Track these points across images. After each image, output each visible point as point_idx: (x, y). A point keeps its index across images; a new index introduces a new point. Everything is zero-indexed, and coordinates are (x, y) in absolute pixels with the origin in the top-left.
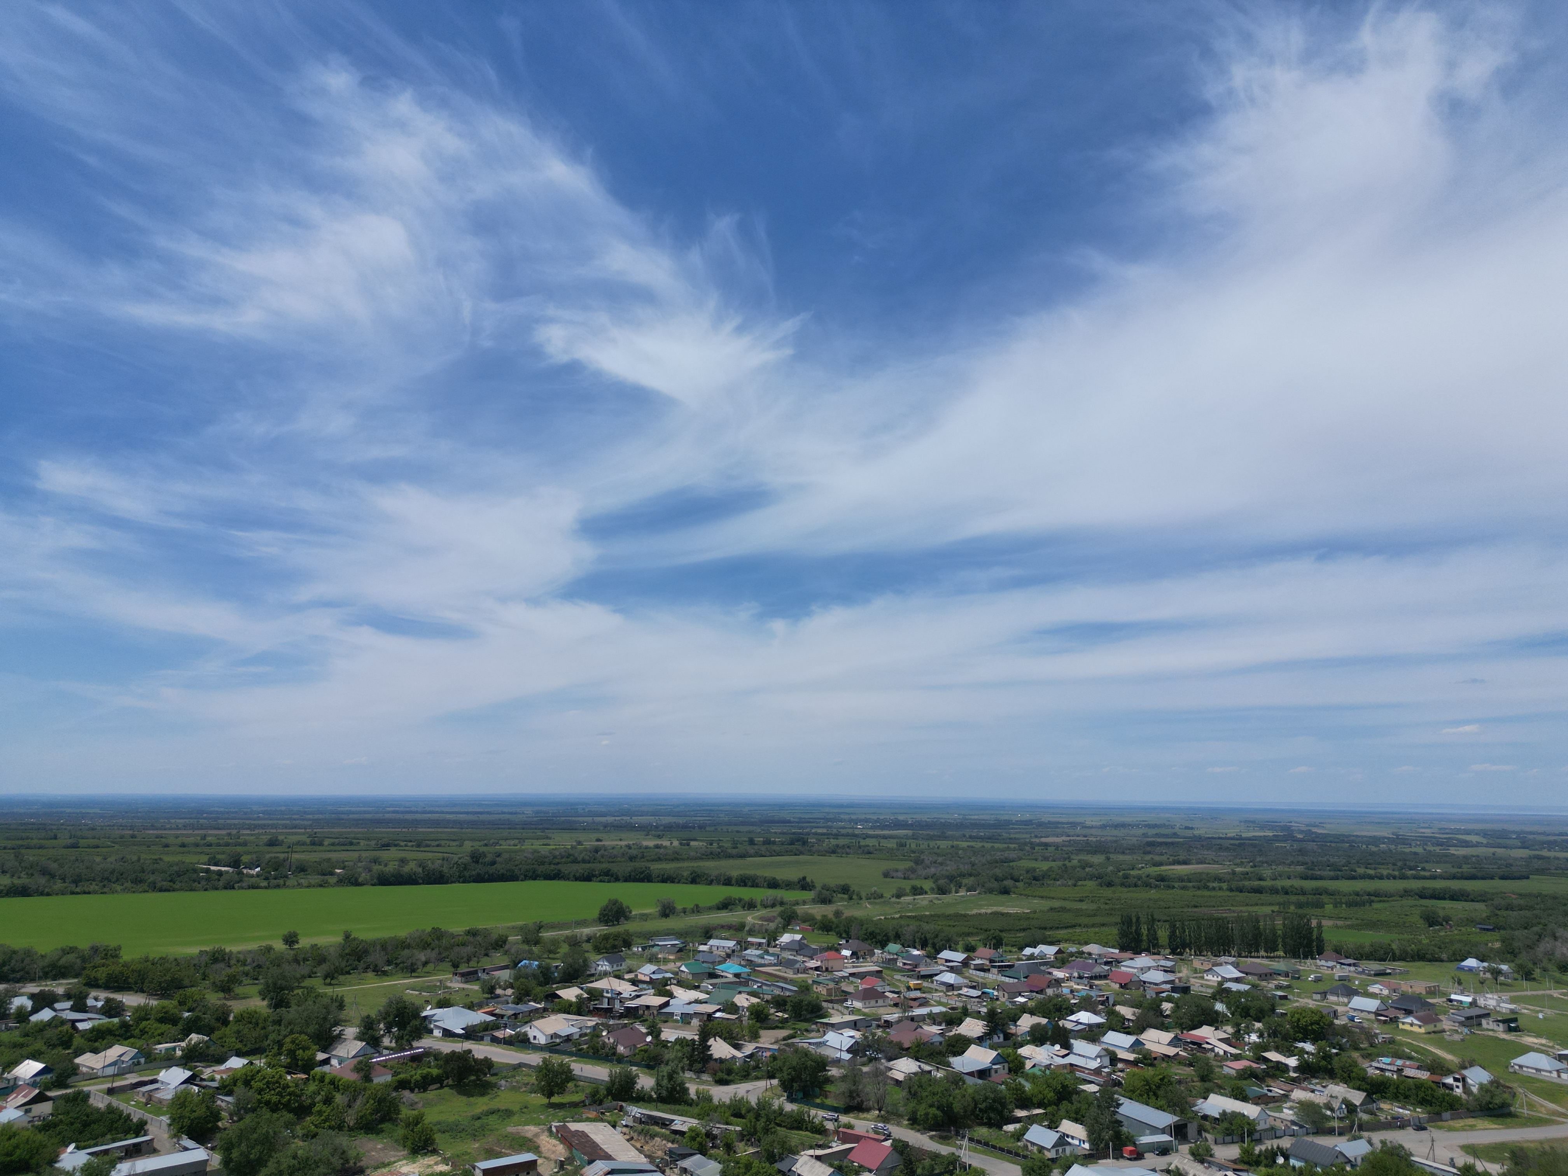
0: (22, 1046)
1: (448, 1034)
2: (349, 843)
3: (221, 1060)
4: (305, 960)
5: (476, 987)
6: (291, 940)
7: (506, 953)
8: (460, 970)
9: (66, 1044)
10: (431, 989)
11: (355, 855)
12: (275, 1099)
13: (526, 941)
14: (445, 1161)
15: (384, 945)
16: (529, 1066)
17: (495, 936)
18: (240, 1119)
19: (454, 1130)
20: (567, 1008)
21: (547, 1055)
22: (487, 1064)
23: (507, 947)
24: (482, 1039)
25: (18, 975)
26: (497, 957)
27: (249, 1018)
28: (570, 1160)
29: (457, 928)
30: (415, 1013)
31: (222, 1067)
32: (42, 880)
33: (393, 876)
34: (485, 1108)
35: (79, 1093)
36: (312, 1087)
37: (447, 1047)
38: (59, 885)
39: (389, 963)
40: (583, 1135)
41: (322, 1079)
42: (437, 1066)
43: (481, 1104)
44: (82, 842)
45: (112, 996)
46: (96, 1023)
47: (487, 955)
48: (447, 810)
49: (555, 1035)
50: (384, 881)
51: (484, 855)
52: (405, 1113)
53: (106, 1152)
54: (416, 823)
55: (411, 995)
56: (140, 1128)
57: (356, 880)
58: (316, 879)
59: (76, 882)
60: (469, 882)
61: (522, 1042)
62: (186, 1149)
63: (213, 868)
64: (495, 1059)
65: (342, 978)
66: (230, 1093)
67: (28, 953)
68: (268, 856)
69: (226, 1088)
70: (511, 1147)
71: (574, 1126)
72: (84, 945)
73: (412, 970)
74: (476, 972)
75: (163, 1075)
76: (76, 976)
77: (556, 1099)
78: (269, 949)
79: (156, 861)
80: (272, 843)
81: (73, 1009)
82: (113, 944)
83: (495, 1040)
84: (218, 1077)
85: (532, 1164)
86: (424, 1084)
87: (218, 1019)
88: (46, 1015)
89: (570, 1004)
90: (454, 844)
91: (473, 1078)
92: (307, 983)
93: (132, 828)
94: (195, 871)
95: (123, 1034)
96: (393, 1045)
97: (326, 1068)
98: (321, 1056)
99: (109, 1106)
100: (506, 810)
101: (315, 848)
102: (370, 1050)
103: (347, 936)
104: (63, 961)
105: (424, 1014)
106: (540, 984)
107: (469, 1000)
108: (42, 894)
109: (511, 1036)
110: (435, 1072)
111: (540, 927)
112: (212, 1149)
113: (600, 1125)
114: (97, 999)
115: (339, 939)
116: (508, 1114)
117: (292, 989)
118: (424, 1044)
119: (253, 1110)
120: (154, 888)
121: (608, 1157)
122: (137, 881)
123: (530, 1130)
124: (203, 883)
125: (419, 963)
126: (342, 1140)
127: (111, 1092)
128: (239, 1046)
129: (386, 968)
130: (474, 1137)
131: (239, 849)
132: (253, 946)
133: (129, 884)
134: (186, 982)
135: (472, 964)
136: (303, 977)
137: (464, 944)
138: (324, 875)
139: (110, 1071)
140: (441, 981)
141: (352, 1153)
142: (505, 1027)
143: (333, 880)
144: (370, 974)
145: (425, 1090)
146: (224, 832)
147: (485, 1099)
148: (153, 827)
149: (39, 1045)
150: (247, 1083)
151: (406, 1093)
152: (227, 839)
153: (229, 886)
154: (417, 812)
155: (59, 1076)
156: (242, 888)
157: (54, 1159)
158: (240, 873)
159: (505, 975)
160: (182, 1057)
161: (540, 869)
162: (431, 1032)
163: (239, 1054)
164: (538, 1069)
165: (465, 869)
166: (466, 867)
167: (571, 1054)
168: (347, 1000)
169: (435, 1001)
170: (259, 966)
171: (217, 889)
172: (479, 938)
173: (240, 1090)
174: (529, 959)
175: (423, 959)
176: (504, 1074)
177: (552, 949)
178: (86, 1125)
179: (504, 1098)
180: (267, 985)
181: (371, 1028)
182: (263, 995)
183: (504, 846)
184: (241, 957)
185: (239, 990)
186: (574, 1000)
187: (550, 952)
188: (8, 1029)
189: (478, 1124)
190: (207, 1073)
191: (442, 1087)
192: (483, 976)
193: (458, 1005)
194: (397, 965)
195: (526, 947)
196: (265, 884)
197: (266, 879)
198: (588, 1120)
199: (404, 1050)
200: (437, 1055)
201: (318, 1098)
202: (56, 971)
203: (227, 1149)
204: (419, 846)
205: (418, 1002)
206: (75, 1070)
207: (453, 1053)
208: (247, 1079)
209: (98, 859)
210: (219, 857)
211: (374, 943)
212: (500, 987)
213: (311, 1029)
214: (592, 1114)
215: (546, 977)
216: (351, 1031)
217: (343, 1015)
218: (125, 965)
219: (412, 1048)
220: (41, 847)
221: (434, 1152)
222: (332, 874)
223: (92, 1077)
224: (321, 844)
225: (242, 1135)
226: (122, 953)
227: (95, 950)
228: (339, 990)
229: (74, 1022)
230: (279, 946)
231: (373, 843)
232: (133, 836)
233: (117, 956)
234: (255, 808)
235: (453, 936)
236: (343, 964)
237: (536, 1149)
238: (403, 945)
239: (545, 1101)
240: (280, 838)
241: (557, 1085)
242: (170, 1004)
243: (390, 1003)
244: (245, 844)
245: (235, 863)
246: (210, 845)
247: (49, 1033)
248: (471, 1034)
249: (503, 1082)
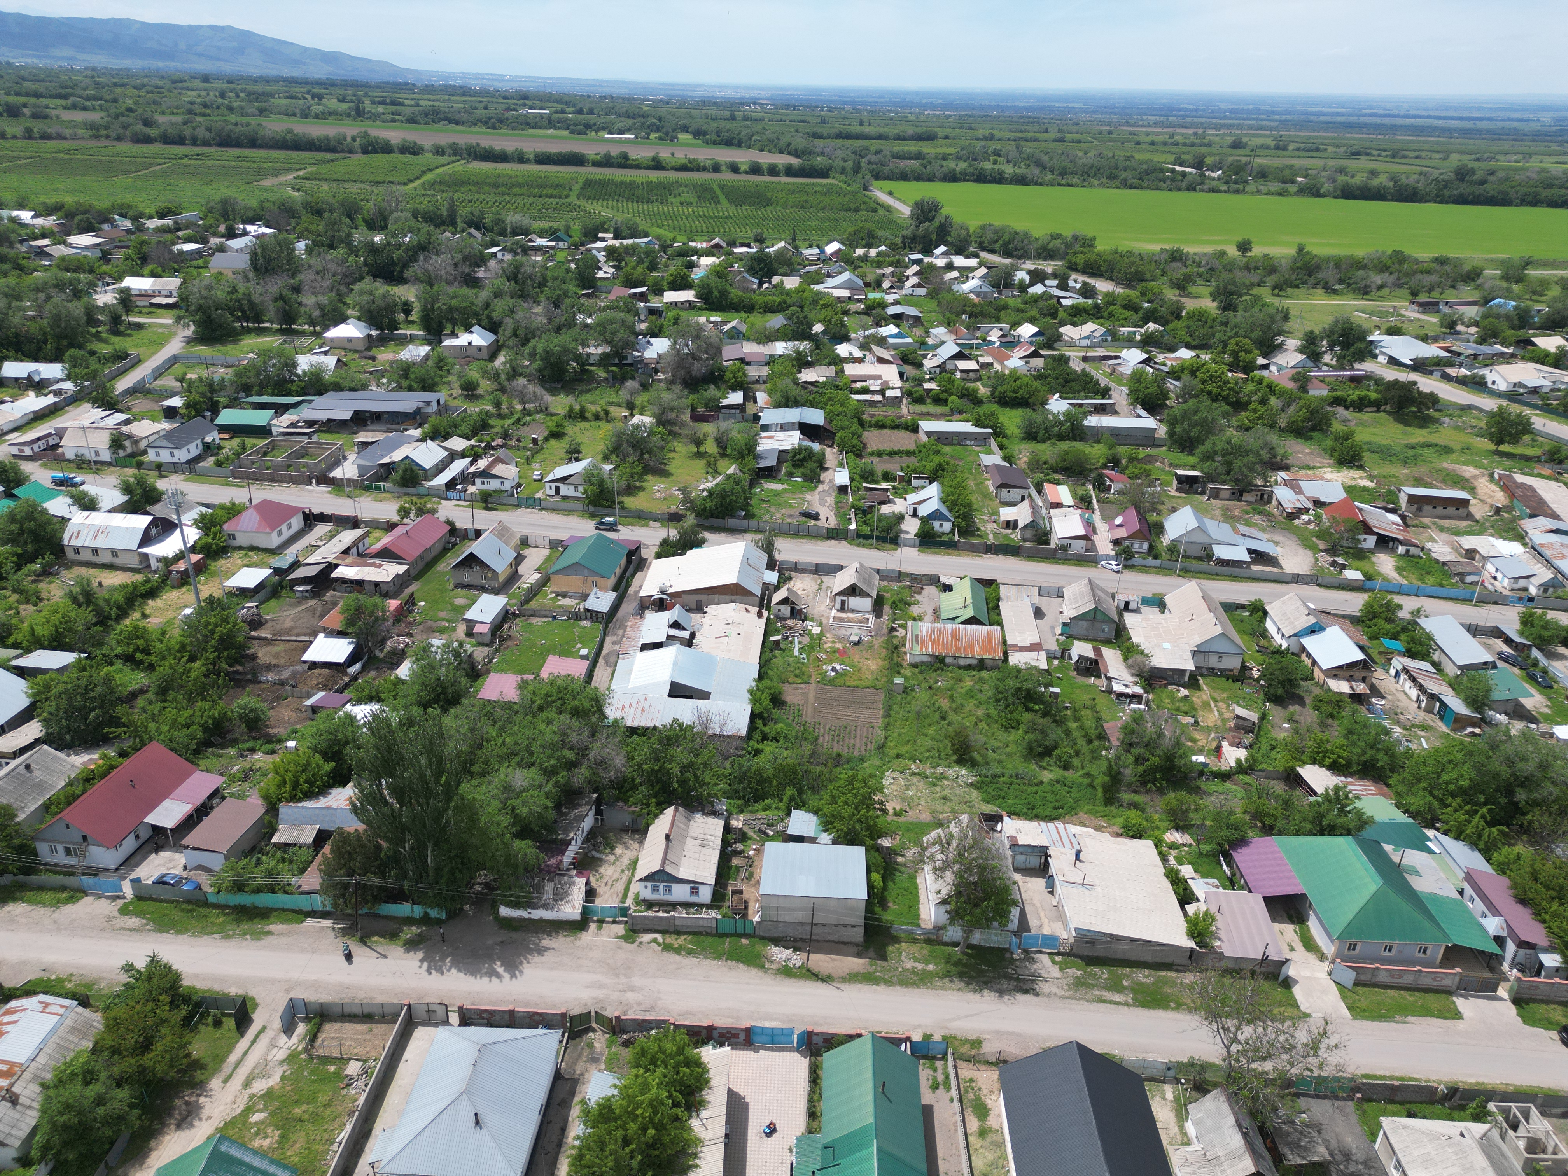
0: (1023, 311)
1: (1393, 361)
2: (1315, 150)
3: (1172, 349)
4: (1257, 268)
5: (1434, 319)
6: (1244, 247)
7: (1478, 287)
8: (1418, 300)
9: (1054, 315)
10: (1382, 314)
11: (1320, 163)
12: (1216, 391)
13: (1506, 277)
14: (1371, 478)
15: (1338, 263)
16: (1481, 410)
17: (1467, 267)
18: (1185, 402)
19: (1385, 453)
20: (1543, 358)
21: (1505, 403)
22: (1433, 399)
23: (1479, 281)
24: (1431, 373)
25: (1020, 253)
26: (1467, 292)
27: (1200, 316)
28: (1509, 509)
29: (1423, 253)
30: (1362, 335)
31: (1173, 356)
32: (1036, 171)
33: (1359, 188)
34: (1422, 440)
35: (1063, 356)
36: (1250, 387)
37: (1391, 375)
38: (1049, 177)
39: (1341, 281)
40: (1531, 489)
41: (1260, 382)
42: (1376, 391)
43: (1418, 435)
44: (1068, 137)
45: (1088, 280)
46: (1075, 301)
47: (1453, 287)
48: (1437, 114)
49: (1520, 384)
50: (1348, 193)
51: (1473, 171)
52: (1337, 427)
53: (1081, 405)
54: (1394, 129)
55: (1360, 318)
56: (1105, 392)
57: (1318, 190)
58: (1275, 186)
59: (1062, 174)
60: (1447, 203)
61: (1479, 384)
62: (1140, 416)
63: (1178, 168)
64: (1441, 395)
65: (1290, 291)
66: (1178, 379)
67: (1027, 235)
68: (1230, 159)
69: (1175, 374)
70: (1444, 481)
71: (1520, 478)
72: (1067, 233)
73: (1364, 292)
74: (1437, 304)
75: (1124, 353)
76: (1061, 259)
77: (1505, 448)
78: (1223, 254)
79: (1129, 158)
80: (1237, 145)
81: (1059, 287)
82: (1090, 235)
83: (1446, 377)
84: (1169, 363)
85: (1465, 503)
86: (1360, 405)
87: (1172, 313)
88: (1038, 289)
89: (1547, 354)
90: (1438, 156)
91: (1414, 409)
92: (1256, 291)
93: (1109, 124)
94: (1162, 170)
95: (1095, 314)
96: (1334, 362)
97: (1265, 373)
98: (1261, 361)
99: (1083, 370)
100: (1515, 115)
101: (1279, 152)
102: (1310, 364)
103: (1301, 249)
104: (1051, 246)
105: (1371, 338)
106: (1513, 327)
107: (1423, 332)
108: (1036, 184)
109: (1466, 376)
110: (1374, 396)
111: (1528, 263)
112: (1161, 421)
113: (1554, 484)
114: (1076, 280)
115: (1292, 251)
116: (1447, 450)
117: (1241, 296)
118: (1366, 367)
119: (1197, 396)
120: (1126, 185)
121: (1555, 516)
122: (1112, 177)
123: (1469, 471)
124: (1168, 182)
125: (1374, 286)
126: (1273, 438)
127: (1085, 359)
128: (1188, 339)
129: (1337, 287)
130: (1405, 463)
131: (1204, 150)
132: (1209, 249)
133: (1104, 180)
134: (1148, 276)
135: (1435, 294)
136: (1253, 285)
137: (1428, 272)
138: (1285, 182)
139: (1085, 342)
140: (1395, 308)
141: (1281, 451)
142: (1461, 366)
143: (1293, 188)
144: (1320, 291)
145: (1360, 411)
146: (1191, 131)
147: (1424, 432)
148: (1128, 124)
149: (1034, 313)
150: (1193, 372)
151: (1340, 410)
152: (1192, 139)
153: (1191, 188)
154: (1398, 116)
155: (1049, 339)
156: (1202, 190)
157: (1044, 403)
158: (1202, 175)
159: (1472, 312)
160: (1141, 341)
161: (1545, 193)
162: (1375, 357)
163: (1188, 346)
164: (1491, 415)
165: (1445, 187)
166: (1447, 184)
167: (1535, 407)
168: (1293, 313)
169: (1384, 327)
170: (1212, 269)
171: (1180, 189)
172: (1448, 268)
173: (1186, 377)
174: (1505, 298)
175: (1379, 282)
176: (1450, 411)
177: (1538, 290)
178: (1067, 381)
179: (1444, 434)
180: (1218, 288)
181: (1313, 344)
182: (1214, 296)
183: (1502, 162)
184: (1197, 258)
185: (1192, 289)
186: (1553, 350)
187: (1535, 293)
188: (1013, 296)
189: (1411, 452)
190: (1160, 357)
191: (1378, 411)
192: (1445, 309)
193: (1409, 334)
194: (1349, 285)
195: (1505, 284)
196: (1224, 188)
197: (1227, 183)
198: (1539, 476)
199: (1345, 369)
200: (1378, 381)
201: (1255, 398)
202: (1046, 253)
203: (1172, 423)
204: (1394, 156)
205: (1366, 325)
206: (1059, 338)
207: (1396, 382)
208: (1194, 370)
209: (1080, 154)
210: (1184, 157)
211: (1328, 260)
212: (1463, 323)
213: (1256, 334)
214: (1547, 471)
215: (1522, 319)
216: (1292, 343)
217: (1287, 326)
218: (1099, 254)
219: (1352, 369)
220: (1036, 140)
221: (1361, 467)
222: (1293, 182)
223: (1072, 345)
224: (1285, 148)
225: (1185, 415)
226: (1096, 243)
227: (1076, 238)
228: (1286, 302)
229: (1059, 298)
230: (1233, 251)
231: (1343, 149)
232: (1110, 133)
233: (1092, 246)
234: (1223, 106)
235: (1417, 261)
236: (1294, 277)
237: (1472, 490)
238: (1359, 264)
239: (1493, 447)
240: (1245, 140)
241: (1510, 434)
242: (1133, 294)
243: (1337, 322)
244: (1209, 145)
245: (1199, 164)
246: (1177, 144)
247: (1042, 304)
248: (1418, 365)
249: (1447, 420)
